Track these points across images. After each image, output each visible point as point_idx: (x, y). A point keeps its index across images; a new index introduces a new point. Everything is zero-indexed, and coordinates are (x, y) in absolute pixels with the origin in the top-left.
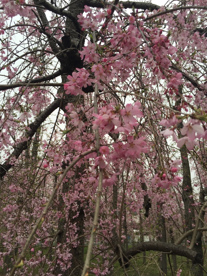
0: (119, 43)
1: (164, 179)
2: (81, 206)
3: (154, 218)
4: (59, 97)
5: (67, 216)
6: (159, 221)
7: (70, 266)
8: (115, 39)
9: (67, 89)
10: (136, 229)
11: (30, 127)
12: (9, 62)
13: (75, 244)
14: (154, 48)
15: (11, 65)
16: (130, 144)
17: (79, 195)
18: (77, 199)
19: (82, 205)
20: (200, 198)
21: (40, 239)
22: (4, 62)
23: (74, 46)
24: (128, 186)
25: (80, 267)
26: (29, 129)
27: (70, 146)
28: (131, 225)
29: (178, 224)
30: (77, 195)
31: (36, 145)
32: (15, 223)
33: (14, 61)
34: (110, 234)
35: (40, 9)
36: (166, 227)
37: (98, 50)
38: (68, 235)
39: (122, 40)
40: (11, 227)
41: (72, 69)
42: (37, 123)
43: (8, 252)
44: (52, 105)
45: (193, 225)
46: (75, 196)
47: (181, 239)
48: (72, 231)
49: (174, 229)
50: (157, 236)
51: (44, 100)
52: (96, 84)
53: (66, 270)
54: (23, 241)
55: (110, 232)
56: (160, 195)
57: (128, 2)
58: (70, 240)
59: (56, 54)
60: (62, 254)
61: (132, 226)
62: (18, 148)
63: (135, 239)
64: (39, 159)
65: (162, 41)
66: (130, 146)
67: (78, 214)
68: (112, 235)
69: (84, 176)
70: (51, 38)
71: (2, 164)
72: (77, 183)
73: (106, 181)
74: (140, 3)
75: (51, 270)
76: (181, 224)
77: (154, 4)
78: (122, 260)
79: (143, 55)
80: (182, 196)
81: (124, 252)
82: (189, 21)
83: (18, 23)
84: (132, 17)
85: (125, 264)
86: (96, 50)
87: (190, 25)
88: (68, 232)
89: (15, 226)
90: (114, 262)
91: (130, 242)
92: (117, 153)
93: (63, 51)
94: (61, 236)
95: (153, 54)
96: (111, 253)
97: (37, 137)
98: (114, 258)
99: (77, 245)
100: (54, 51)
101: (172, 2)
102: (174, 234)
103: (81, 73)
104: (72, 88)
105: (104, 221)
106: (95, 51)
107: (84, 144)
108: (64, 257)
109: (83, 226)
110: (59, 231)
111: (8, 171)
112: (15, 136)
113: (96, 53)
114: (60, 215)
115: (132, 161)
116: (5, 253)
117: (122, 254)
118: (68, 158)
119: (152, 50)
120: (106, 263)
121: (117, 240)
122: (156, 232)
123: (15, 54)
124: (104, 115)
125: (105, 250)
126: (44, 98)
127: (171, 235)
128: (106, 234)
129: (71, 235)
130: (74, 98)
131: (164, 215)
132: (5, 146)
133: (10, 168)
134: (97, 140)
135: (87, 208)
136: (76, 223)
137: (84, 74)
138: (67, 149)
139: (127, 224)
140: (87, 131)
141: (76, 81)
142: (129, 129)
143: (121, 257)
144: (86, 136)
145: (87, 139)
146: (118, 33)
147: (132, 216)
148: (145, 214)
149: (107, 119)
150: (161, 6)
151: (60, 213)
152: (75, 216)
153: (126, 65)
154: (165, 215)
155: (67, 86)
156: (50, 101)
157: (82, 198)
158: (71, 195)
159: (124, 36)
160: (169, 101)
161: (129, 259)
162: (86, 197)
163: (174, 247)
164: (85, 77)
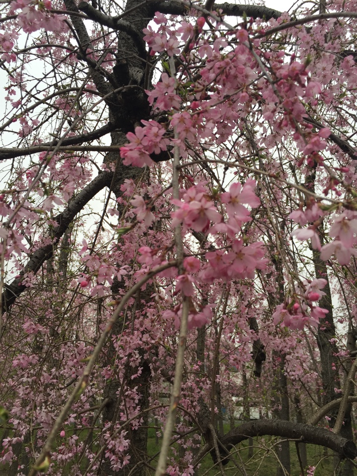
0: (217, 76)
1: (296, 313)
2: (145, 358)
3: (267, 376)
4: (107, 169)
5: (121, 374)
6: (277, 382)
7: (128, 462)
8: (209, 70)
9: (126, 156)
10: (237, 396)
11: (57, 221)
12: (23, 110)
13: (136, 424)
14: (279, 86)
15: (28, 115)
16: (236, 253)
17: (141, 340)
18: (138, 346)
19: (146, 356)
20: (349, 343)
21: (75, 415)
22: (15, 110)
23: (135, 82)
24: (226, 324)
25: (143, 463)
26: (56, 224)
27: (127, 253)
28: (228, 389)
29: (309, 387)
30: (139, 339)
31: (66, 251)
32: (32, 388)
33: (33, 107)
34: (195, 407)
35: (76, 18)
36: (289, 392)
37: (179, 90)
38: (124, 407)
39: (223, 71)
40: (25, 394)
41: (132, 122)
42: (69, 213)
43: (20, 437)
44: (94, 183)
45: (336, 390)
46: (135, 340)
47: (318, 415)
48: (129, 402)
49: (302, 396)
50: (273, 408)
51: (82, 175)
52: (176, 148)
53: (120, 469)
54: (46, 418)
55: (194, 404)
56: (282, 340)
57: (226, 5)
58: (128, 417)
59: (105, 96)
60: (113, 442)
61: (230, 391)
62: (36, 257)
63: (235, 413)
64: (73, 275)
65: (296, 72)
66: (237, 257)
67: (140, 372)
68: (199, 408)
69: (151, 305)
70: (96, 68)
71: (9, 284)
72: (138, 318)
73: (193, 318)
74: (247, 8)
75: (94, 468)
76: (314, 387)
77: (270, 9)
78: (218, 452)
79: (256, 96)
80: (317, 339)
81: (220, 438)
82: (331, 38)
83: (38, 42)
84: (243, 32)
85: (221, 458)
86: (176, 89)
87: (335, 45)
88: (123, 403)
89: (32, 393)
90: (202, 455)
91: (227, 418)
92: (214, 269)
93: (116, 90)
94: (110, 409)
95: (278, 96)
96: (197, 439)
97: (67, 237)
98: (203, 448)
99: (139, 425)
100: (101, 90)
101: (302, 4)
102: (302, 405)
103: (150, 129)
104: (135, 154)
105: (184, 384)
106: (175, 91)
107: (154, 252)
108: (117, 446)
109: (147, 391)
110: (107, 399)
111: (18, 296)
112: (30, 237)
113: (177, 94)
114: (109, 373)
115: (234, 280)
116: (16, 438)
117: (218, 443)
118: (123, 272)
119: (276, 89)
120: (187, 456)
121: (207, 416)
122: (272, 401)
123: (33, 96)
124: (192, 203)
125: (187, 434)
126: (83, 170)
127: (298, 406)
128: (188, 406)
129: (129, 408)
130: (132, 171)
131: (288, 373)
132: (16, 255)
133: (22, 291)
134: (179, 246)
135: (156, 361)
136: (136, 388)
137: (155, 130)
138: (121, 260)
139: (221, 387)
140: (154, 228)
141: (142, 142)
142: (235, 227)
143: (216, 446)
144: (155, 236)
145: (155, 241)
146: (214, 59)
147: (229, 374)
148: (254, 372)
149: (198, 209)
150: (282, 11)
151: (110, 370)
152: (135, 376)
153: (227, 115)
154: (290, 373)
155: (126, 151)
156: (91, 175)
157: (147, 343)
158: (128, 339)
159: (227, 64)
160: (294, 175)
161: (229, 450)
162: (153, 342)
163: (307, 430)
164: (156, 135)
